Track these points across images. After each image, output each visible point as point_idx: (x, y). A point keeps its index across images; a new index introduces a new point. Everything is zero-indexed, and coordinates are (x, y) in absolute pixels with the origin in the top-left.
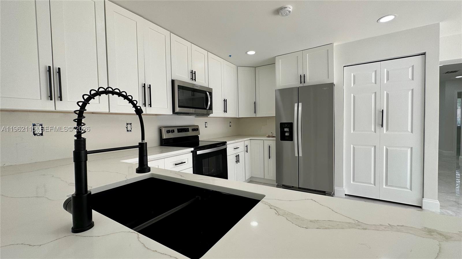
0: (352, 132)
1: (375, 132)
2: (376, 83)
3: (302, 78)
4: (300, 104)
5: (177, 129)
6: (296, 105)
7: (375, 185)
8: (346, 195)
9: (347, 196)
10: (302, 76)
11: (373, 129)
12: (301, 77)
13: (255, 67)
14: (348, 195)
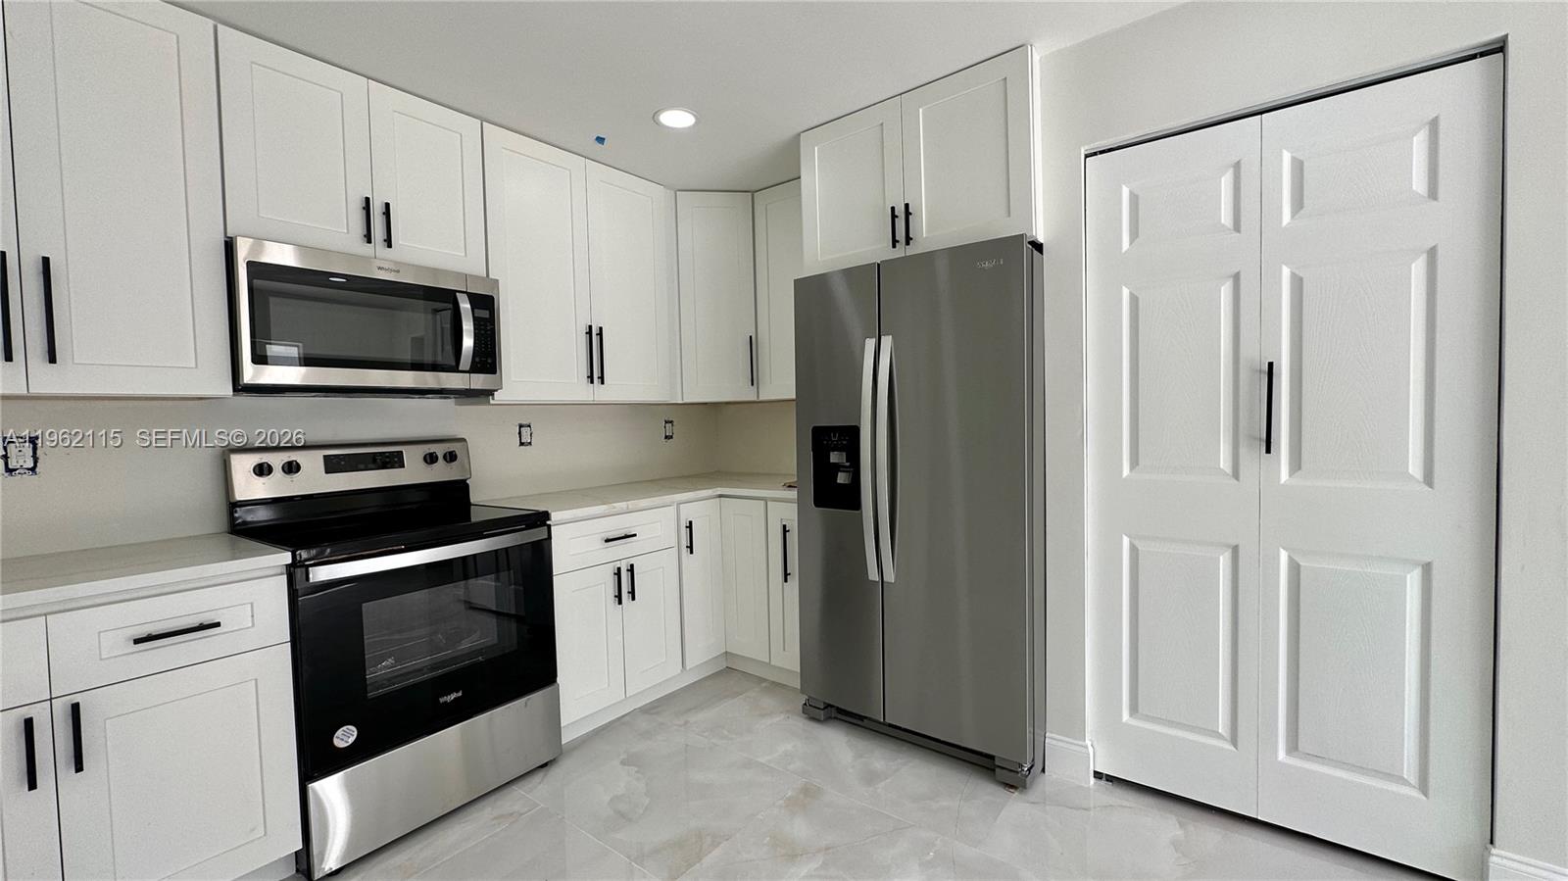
0: (1126, 471)
1: (1236, 475)
2: (1237, 227)
3: (901, 222)
4: (887, 342)
5: (325, 456)
6: (870, 344)
7: (1234, 742)
8: (1098, 775)
9: (1103, 782)
10: (900, 211)
11: (1224, 462)
12: (894, 217)
13: (753, 192)
14: (1110, 779)
